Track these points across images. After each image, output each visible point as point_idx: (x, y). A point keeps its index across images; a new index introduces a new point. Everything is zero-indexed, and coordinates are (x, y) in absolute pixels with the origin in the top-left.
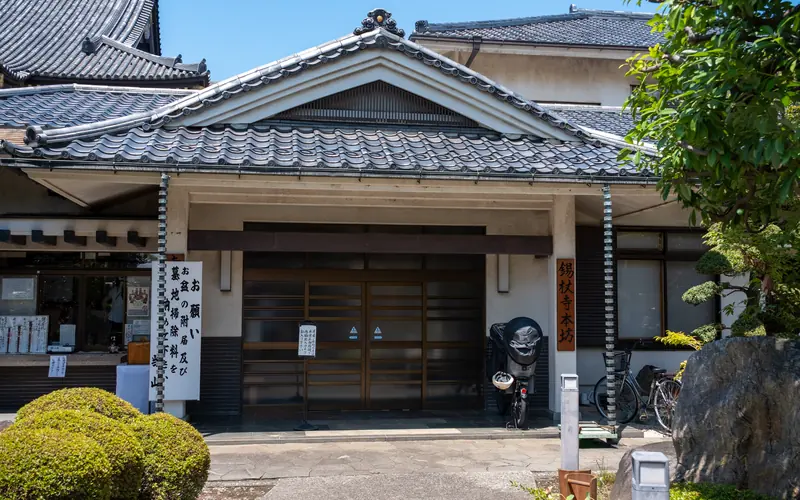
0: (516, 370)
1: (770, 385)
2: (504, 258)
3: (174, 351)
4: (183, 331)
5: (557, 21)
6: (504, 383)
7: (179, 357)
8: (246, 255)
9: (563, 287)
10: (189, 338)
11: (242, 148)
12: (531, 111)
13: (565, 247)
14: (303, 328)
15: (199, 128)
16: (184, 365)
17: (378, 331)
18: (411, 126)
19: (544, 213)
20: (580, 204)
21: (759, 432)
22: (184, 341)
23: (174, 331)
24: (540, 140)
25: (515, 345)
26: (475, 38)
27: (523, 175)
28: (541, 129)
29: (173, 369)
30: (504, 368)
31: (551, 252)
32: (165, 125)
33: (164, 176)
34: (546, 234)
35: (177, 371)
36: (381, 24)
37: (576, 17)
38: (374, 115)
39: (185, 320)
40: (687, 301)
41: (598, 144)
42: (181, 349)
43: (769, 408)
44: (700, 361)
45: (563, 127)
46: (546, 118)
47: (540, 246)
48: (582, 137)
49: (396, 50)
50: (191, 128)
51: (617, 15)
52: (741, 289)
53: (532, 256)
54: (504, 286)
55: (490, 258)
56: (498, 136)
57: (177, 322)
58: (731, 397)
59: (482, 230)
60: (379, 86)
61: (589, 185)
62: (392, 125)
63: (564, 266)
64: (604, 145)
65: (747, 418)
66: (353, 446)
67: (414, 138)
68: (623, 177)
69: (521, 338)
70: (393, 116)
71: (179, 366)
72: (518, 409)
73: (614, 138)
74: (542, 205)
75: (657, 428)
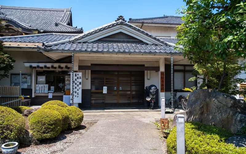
0: (151, 96)
1: (208, 100)
2: (149, 72)
3: (76, 92)
4: (78, 88)
5: (161, 18)
6: (148, 99)
7: (77, 93)
8: (91, 71)
9: (162, 78)
10: (79, 89)
11: (90, 47)
12: (155, 39)
13: (162, 69)
14: (104, 87)
15: (81, 43)
16: (78, 95)
17: (121, 88)
18: (128, 42)
19: (158, 62)
20: (166, 59)
21: (205, 110)
22: (78, 90)
23: (76, 88)
24: (157, 45)
25: (151, 91)
26: (142, 22)
27: (153, 53)
28: (157, 42)
29: (76, 96)
30: (149, 96)
31: (159, 70)
32: (73, 42)
33: (73, 53)
34: (158, 66)
35: (77, 97)
36: (121, 19)
37: (165, 17)
38: (120, 40)
39: (78, 86)
40: (190, 81)
41: (170, 46)
42: (77, 92)
43: (207, 105)
44: (192, 95)
45: (162, 42)
46: (158, 40)
47: (157, 69)
48: (166, 45)
49: (124, 25)
50: (79, 43)
51: (174, 17)
52: (202, 78)
53: (155, 71)
54: (148, 78)
55: (146, 72)
56: (147, 44)
57: (76, 86)
58: (199, 102)
59: (144, 65)
60: (121, 33)
61: (168, 55)
62: (124, 42)
63: (162, 73)
64: (171, 46)
65: (202, 107)
66: (115, 113)
67: (129, 45)
68: (175, 53)
69: (152, 89)
71: (77, 95)
72: (152, 105)
73: (173, 45)
74: (157, 60)
75: (183, 109)
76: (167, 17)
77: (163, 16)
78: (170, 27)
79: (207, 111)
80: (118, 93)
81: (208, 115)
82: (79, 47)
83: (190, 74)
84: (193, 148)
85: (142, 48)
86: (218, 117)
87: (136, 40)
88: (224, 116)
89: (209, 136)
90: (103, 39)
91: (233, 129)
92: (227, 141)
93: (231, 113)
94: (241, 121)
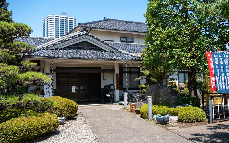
0: (111, 93)
1: (158, 90)
2: (105, 73)
3: (48, 92)
4: (50, 88)
5: (103, 21)
6: (108, 95)
7: (49, 93)
9: (117, 78)
10: (51, 89)
12: (112, 47)
13: (117, 71)
14: (73, 87)
15: (53, 49)
16: (50, 95)
17: (81, 87)
18: (91, 49)
19: (113, 66)
21: (157, 96)
22: (50, 90)
23: (48, 88)
24: (113, 52)
25: (111, 89)
26: (91, 27)
27: (113, 59)
28: (113, 50)
29: (48, 95)
30: (109, 93)
31: (114, 72)
32: (47, 49)
33: (52, 59)
34: (112, 68)
35: (49, 96)
36: (85, 30)
37: (106, 20)
39: (50, 86)
40: (136, 81)
41: (123, 53)
42: (49, 91)
43: (158, 93)
44: (149, 88)
45: (117, 50)
46: (114, 48)
47: (112, 71)
48: (120, 52)
49: (89, 35)
50: (51, 49)
52: (145, 78)
53: (109, 73)
54: (104, 79)
55: (102, 73)
56: (106, 51)
57: (48, 86)
58: (154, 92)
59: (100, 68)
60: (85, 42)
61: (123, 61)
62: (87, 49)
63: (117, 75)
65: (155, 94)
66: (83, 107)
67: (92, 52)
68: (129, 60)
69: (112, 87)
70: (88, 47)
72: (111, 100)
73: (125, 52)
74: (113, 64)
75: (133, 102)
76: (108, 20)
77: (104, 19)
78: (114, 32)
79: (158, 96)
80: (79, 92)
81: (159, 98)
82: (51, 54)
83: (136, 75)
84: (155, 112)
85: (102, 55)
86: (164, 98)
87: (97, 48)
88: (167, 97)
89: (161, 106)
90: (71, 46)
91: (171, 103)
92: (170, 107)
93: (170, 95)
94: (175, 99)
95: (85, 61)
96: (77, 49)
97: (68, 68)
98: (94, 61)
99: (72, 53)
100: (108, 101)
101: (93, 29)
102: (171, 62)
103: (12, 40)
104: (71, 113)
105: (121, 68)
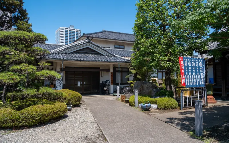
0: (107, 87)
1: (143, 85)
2: (102, 72)
3: (59, 86)
4: (60, 83)
6: (105, 89)
8: (66, 72)
9: (111, 76)
11: (68, 56)
12: (108, 52)
13: (112, 71)
14: (78, 82)
15: (63, 53)
17: (85, 82)
18: (92, 54)
19: (109, 66)
20: (113, 65)
22: (61, 84)
23: (59, 83)
24: (109, 56)
25: (107, 84)
26: (92, 37)
27: (109, 61)
28: (109, 55)
29: (59, 88)
30: (105, 87)
31: (110, 71)
32: (59, 53)
33: (63, 61)
34: (108, 68)
36: (88, 39)
37: (104, 32)
38: (87, 52)
39: (61, 81)
40: (126, 78)
41: (116, 57)
42: (60, 85)
43: (143, 87)
44: (136, 83)
45: (112, 55)
46: (110, 53)
47: (108, 70)
48: (114, 56)
49: (91, 43)
50: (62, 53)
51: (110, 32)
52: (133, 76)
53: (106, 72)
54: (102, 76)
55: (100, 72)
56: (103, 55)
57: (59, 81)
58: (139, 86)
59: (99, 68)
60: (88, 47)
61: (117, 63)
62: (90, 53)
63: (112, 73)
67: (93, 55)
68: (121, 62)
70: (90, 52)
71: (60, 88)
72: (107, 92)
73: (118, 56)
74: (109, 65)
75: (124, 94)
76: (105, 31)
77: (102, 31)
78: (110, 41)
79: (142, 90)
80: (83, 86)
81: (143, 91)
82: (62, 56)
84: (140, 101)
85: (100, 58)
86: (147, 91)
87: (97, 53)
88: (149, 90)
89: (145, 97)
90: (77, 51)
91: (152, 95)
92: (151, 98)
93: (152, 89)
94: (155, 91)
95: (87, 63)
96: (82, 53)
97: (75, 67)
98: (95, 63)
99: (78, 56)
100: (104, 93)
101: (93, 38)
102: (152, 64)
103: (32, 45)
104: (77, 102)
105: (115, 68)
